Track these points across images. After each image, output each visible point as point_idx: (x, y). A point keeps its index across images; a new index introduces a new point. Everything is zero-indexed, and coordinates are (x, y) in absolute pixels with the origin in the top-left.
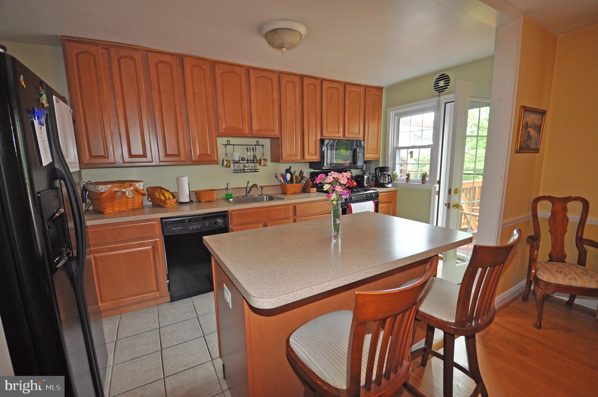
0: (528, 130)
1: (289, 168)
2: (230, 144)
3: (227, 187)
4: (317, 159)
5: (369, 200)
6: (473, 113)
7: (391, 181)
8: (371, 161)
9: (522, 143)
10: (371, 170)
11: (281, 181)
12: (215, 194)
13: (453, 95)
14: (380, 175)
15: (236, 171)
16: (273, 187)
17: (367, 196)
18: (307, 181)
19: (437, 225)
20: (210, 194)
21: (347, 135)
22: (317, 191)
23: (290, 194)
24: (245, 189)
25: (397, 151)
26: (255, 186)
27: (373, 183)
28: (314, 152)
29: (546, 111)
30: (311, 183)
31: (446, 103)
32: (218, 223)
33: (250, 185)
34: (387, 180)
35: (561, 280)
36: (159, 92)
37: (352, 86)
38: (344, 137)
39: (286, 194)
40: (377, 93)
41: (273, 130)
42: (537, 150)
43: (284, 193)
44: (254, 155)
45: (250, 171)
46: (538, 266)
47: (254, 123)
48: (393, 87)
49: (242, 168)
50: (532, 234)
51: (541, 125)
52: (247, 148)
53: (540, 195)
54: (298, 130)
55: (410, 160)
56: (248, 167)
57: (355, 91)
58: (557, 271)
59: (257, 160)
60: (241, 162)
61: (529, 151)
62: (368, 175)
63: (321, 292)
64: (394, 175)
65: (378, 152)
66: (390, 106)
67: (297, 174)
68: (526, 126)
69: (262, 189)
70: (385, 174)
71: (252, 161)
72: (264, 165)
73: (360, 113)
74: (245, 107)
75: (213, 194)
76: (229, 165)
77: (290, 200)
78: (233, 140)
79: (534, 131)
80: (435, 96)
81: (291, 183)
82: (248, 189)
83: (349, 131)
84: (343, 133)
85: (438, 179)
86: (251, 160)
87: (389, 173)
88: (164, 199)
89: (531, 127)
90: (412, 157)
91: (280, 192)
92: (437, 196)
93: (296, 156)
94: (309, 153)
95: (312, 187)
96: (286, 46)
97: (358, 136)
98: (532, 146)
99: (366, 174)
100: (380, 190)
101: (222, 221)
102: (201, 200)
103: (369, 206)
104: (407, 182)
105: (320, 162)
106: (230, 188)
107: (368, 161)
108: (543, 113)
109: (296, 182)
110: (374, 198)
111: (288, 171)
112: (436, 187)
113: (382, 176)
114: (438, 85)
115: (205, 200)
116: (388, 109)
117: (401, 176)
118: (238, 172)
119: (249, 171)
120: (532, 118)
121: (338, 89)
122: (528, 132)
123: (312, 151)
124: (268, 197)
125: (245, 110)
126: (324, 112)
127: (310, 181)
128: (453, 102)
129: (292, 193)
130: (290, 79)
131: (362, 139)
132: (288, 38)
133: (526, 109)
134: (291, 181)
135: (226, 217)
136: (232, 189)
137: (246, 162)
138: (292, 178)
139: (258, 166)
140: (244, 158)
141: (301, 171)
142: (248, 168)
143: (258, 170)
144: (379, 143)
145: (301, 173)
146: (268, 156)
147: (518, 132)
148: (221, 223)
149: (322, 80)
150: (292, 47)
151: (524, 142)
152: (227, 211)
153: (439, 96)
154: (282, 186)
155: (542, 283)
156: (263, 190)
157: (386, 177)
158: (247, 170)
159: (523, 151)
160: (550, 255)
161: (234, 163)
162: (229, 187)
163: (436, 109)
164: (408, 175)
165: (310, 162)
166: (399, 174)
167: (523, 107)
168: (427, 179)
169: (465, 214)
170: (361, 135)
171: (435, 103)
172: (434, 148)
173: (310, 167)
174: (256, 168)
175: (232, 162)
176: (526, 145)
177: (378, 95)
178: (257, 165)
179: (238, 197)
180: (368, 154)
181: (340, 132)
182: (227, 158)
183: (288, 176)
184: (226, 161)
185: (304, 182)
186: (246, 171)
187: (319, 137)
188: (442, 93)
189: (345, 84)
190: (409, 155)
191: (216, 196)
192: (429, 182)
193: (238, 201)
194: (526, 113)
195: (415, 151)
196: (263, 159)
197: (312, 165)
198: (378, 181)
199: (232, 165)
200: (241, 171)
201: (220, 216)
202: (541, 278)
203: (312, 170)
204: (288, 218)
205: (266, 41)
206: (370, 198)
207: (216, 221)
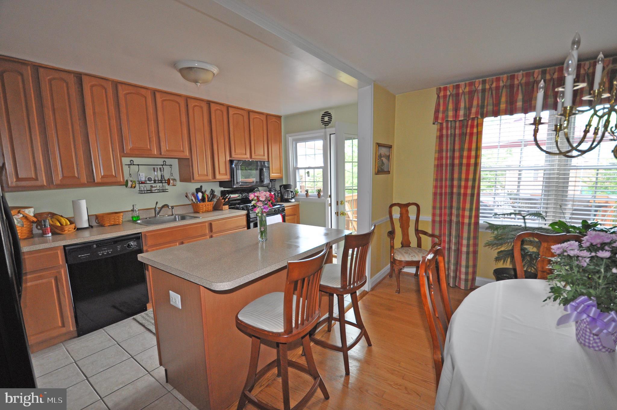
0: (382, 158)
1: (199, 187)
2: (134, 164)
3: (133, 208)
4: (227, 179)
5: (277, 214)
6: (348, 143)
7: (294, 197)
8: (275, 179)
9: (379, 168)
10: (276, 187)
11: (192, 200)
12: (122, 217)
13: (334, 129)
14: (285, 192)
15: (141, 192)
16: (183, 207)
17: (275, 210)
18: (219, 200)
19: (331, 227)
20: (115, 217)
21: (253, 156)
22: (229, 208)
23: (203, 212)
24: (153, 210)
25: (297, 171)
26: (166, 206)
27: (279, 199)
28: (224, 172)
29: (392, 146)
30: (223, 201)
31: (330, 134)
32: (132, 245)
33: (160, 205)
34: (290, 195)
35: (408, 258)
36: (54, 110)
37: (256, 114)
38: (251, 158)
39: (198, 213)
40: (276, 120)
41: (183, 151)
42: (389, 172)
43: (196, 212)
44: (161, 175)
45: (159, 191)
46: (395, 251)
47: (162, 144)
48: (288, 117)
49: (149, 188)
50: (390, 230)
51: (389, 155)
52: (154, 168)
53: (393, 203)
54: (208, 151)
55: (308, 179)
56: (156, 187)
57: (259, 118)
58: (405, 253)
59: (165, 180)
60: (148, 182)
61: (384, 173)
62: (274, 192)
63: (261, 275)
64: (295, 191)
65: (281, 172)
66: (288, 132)
67: (208, 193)
68: (380, 156)
69: (172, 208)
70: (288, 190)
71: (160, 182)
72: (173, 185)
73: (263, 137)
74: (153, 128)
75: (118, 217)
76: (134, 186)
77: (204, 218)
78: (137, 160)
79: (386, 160)
80: (322, 128)
81: (203, 202)
82: (158, 210)
83: (255, 153)
84: (250, 154)
85: (329, 194)
86: (159, 180)
87: (291, 190)
88: (60, 225)
89: (384, 157)
90: (309, 176)
91: (192, 210)
92: (330, 207)
93: (207, 175)
94: (219, 173)
95: (224, 205)
96: (200, 82)
97: (263, 157)
98: (386, 170)
99: (272, 191)
100: (285, 204)
101: (136, 243)
102: (105, 224)
103: (278, 218)
104: (307, 197)
105: (231, 181)
106: (137, 210)
107: (273, 180)
108: (390, 147)
109: (208, 201)
110: (281, 211)
111: (198, 190)
112: (328, 200)
113: (286, 192)
114: (324, 120)
115: (110, 224)
116: (287, 135)
117: (301, 192)
118: (144, 193)
119: (157, 191)
120: (383, 151)
121: (243, 116)
122: (382, 160)
123: (223, 171)
124: (180, 217)
125: (152, 132)
126: (232, 136)
127: (222, 199)
128: (335, 134)
129: (204, 211)
130: (197, 104)
131: (267, 160)
132: (203, 76)
133: (379, 145)
134: (203, 200)
135: (140, 238)
136: (138, 210)
137: (153, 182)
138: (203, 196)
139: (167, 187)
140: (151, 179)
141: (212, 190)
142: (156, 189)
143: (167, 190)
144: (281, 164)
145: (212, 192)
146: (177, 176)
147: (376, 160)
148: (134, 246)
149: (228, 107)
150: (205, 82)
151: (380, 167)
152: (141, 233)
153: (325, 128)
154: (194, 205)
155: (397, 261)
156: (173, 210)
157: (289, 193)
158: (155, 190)
159: (379, 173)
160: (402, 243)
161: (139, 183)
162: (135, 209)
163: (324, 138)
164: (307, 191)
165: (220, 182)
166: (299, 191)
167: (377, 143)
168: (322, 194)
169: (351, 220)
170: (266, 157)
171: (323, 134)
172: (325, 169)
173: (220, 186)
174: (164, 188)
175: (137, 182)
176: (381, 169)
177: (278, 123)
178: (166, 185)
179: (146, 218)
180: (273, 173)
181: (247, 153)
182: (131, 179)
183: (200, 195)
184: (131, 181)
185: (215, 200)
186: (153, 191)
187: (228, 158)
188: (327, 126)
189: (249, 112)
190: (307, 174)
191: (122, 218)
192: (323, 196)
193: (148, 222)
194: (380, 148)
195: (311, 171)
196: (172, 179)
197: (222, 184)
198: (283, 197)
199: (137, 185)
200: (148, 192)
201: (134, 239)
202: (396, 259)
203: (223, 189)
204: (205, 235)
205: (180, 74)
206: (277, 212)
207: (129, 244)
